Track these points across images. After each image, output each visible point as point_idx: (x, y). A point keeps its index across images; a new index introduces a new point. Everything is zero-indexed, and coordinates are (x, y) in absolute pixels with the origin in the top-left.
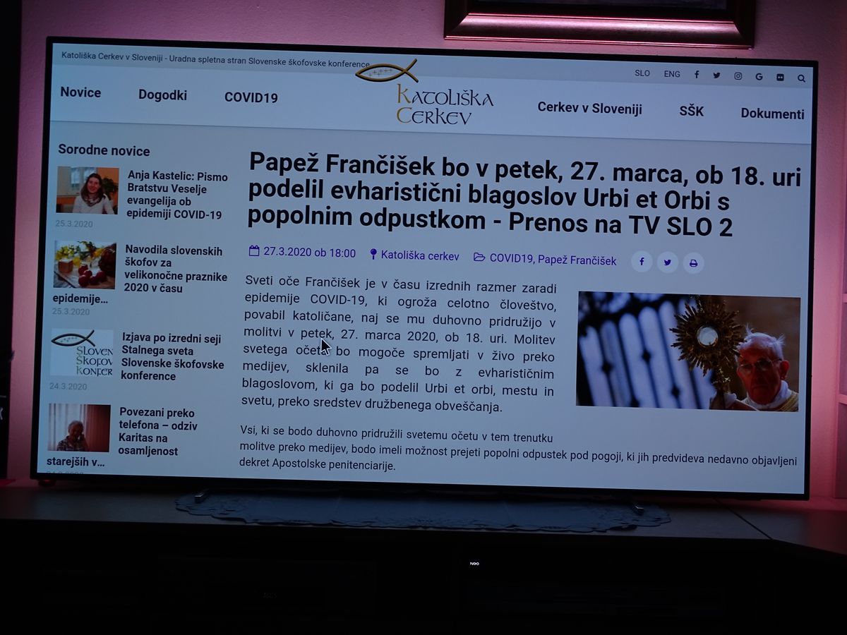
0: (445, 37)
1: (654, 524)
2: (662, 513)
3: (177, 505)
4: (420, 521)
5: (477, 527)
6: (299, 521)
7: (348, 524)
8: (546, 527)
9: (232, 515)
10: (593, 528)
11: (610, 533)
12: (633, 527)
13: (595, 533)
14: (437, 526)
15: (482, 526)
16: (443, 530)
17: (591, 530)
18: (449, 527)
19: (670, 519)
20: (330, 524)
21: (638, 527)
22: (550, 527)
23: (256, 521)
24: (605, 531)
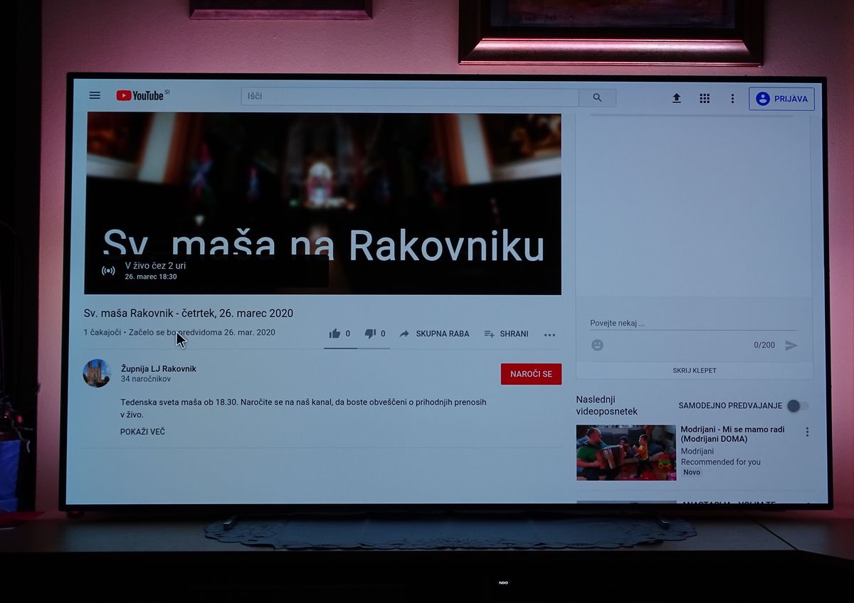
0: (459, 62)
1: (679, 538)
2: (687, 527)
3: (206, 532)
4: (448, 541)
5: (505, 546)
6: (328, 545)
7: (376, 547)
8: (573, 544)
9: (260, 541)
10: (620, 544)
11: (637, 549)
12: (659, 542)
13: (622, 549)
14: (465, 546)
15: (510, 545)
16: (472, 550)
17: (618, 546)
18: (477, 546)
19: (695, 532)
20: (359, 548)
21: (665, 542)
22: (578, 544)
23: (285, 546)
24: (632, 547)
